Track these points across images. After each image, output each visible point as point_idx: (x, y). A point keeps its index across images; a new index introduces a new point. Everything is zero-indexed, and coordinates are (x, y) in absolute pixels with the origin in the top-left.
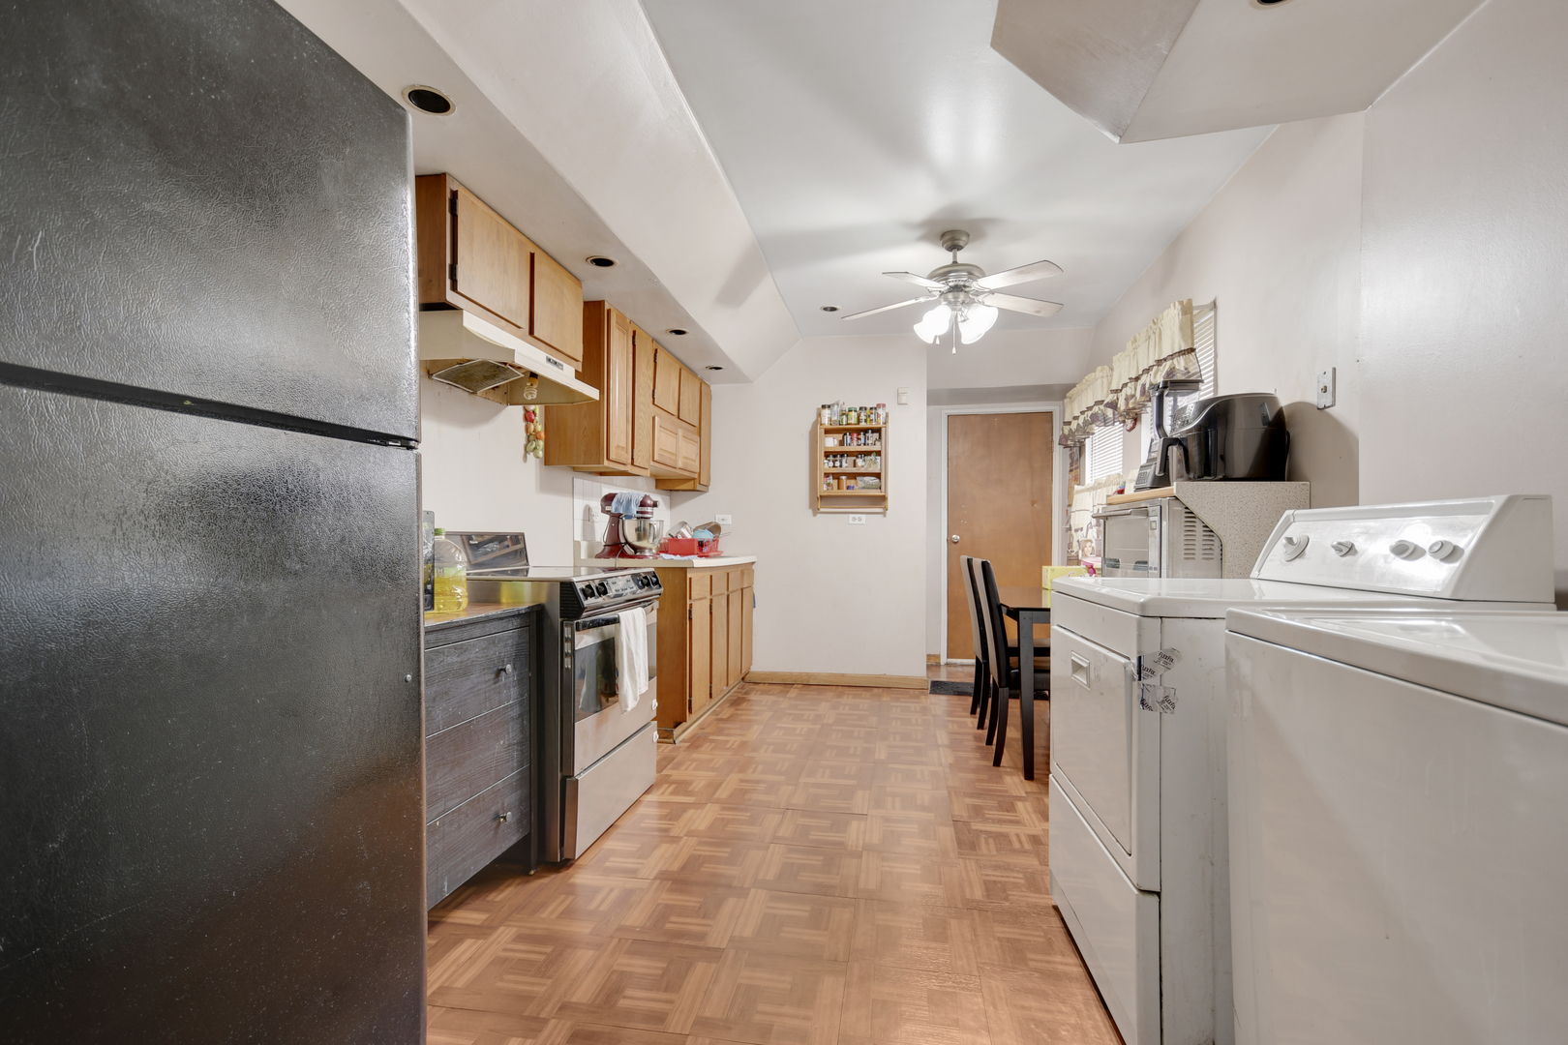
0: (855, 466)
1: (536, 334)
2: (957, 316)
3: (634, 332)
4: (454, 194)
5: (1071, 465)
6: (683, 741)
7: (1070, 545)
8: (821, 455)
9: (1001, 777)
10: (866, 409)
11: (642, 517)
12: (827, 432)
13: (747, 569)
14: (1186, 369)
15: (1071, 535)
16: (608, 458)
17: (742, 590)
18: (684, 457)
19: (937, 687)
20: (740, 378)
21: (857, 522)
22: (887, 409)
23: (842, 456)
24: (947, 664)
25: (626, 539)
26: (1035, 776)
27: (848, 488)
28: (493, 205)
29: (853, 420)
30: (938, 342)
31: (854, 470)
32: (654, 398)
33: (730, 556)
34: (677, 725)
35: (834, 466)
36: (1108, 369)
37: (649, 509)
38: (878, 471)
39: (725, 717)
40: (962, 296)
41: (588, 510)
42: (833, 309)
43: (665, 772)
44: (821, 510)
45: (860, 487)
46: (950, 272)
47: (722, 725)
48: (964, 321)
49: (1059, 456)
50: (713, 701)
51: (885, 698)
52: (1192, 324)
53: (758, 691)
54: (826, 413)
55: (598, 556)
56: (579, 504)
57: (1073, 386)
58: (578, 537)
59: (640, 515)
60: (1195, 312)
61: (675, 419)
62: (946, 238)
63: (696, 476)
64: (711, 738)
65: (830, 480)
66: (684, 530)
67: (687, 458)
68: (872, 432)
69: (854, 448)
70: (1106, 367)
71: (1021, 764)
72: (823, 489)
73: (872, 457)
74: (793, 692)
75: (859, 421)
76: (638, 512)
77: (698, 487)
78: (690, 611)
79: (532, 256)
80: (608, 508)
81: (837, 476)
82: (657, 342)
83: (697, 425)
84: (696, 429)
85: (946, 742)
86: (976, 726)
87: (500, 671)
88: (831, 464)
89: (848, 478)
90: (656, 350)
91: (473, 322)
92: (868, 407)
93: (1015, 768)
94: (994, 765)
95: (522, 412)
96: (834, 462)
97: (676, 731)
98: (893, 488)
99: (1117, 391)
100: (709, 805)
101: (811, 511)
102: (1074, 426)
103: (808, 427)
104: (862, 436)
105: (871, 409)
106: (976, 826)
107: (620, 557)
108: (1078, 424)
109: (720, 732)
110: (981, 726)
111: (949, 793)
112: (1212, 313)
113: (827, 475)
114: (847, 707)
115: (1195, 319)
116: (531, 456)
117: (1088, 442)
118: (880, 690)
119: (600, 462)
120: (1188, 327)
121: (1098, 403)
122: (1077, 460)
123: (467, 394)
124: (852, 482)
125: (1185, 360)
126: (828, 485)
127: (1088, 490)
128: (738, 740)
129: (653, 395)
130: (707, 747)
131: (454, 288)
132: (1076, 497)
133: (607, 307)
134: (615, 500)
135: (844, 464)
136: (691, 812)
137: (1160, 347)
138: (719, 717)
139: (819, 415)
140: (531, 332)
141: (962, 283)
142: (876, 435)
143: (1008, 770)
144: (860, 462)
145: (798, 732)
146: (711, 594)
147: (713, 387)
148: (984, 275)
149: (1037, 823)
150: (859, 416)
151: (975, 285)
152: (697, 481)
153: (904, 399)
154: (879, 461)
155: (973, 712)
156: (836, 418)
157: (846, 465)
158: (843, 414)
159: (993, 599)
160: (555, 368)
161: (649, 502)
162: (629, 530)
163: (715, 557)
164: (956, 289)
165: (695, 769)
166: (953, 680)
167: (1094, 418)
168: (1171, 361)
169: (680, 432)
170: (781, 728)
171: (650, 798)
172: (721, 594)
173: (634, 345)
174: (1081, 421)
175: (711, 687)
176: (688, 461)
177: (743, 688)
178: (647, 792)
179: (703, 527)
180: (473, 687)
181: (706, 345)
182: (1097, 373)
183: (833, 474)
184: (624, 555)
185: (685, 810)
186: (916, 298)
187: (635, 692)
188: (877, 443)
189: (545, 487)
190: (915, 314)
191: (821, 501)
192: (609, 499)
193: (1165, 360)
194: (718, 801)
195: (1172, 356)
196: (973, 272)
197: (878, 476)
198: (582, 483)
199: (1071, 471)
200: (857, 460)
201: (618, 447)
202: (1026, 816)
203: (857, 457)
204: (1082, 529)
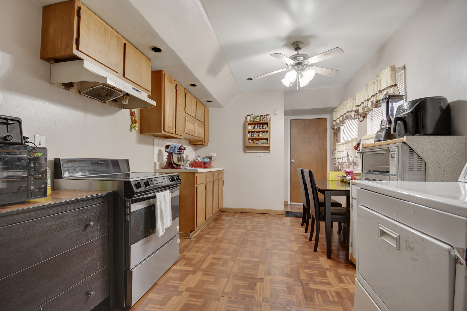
0: (259, 136)
1: (126, 76)
2: (298, 76)
3: (176, 84)
4: (80, 8)
5: (334, 136)
6: (194, 238)
7: (335, 164)
8: (247, 132)
9: (318, 258)
10: (263, 116)
11: (180, 153)
12: (249, 124)
13: (221, 172)
14: (393, 93)
15: (336, 160)
16: (164, 131)
17: (219, 180)
18: (198, 133)
19: (288, 214)
20: (219, 106)
21: (259, 156)
22: (270, 116)
23: (254, 133)
24: (290, 204)
25: (174, 162)
26: (332, 257)
27: (256, 144)
28: (102, 17)
29: (258, 120)
30: (291, 85)
31: (258, 137)
32: (185, 110)
33: (216, 167)
34: (191, 232)
35: (251, 136)
36: (352, 99)
37: (182, 151)
38: (267, 138)
39: (211, 226)
40: (301, 67)
41: (160, 151)
42: (251, 79)
43: (184, 253)
44: (247, 151)
45: (260, 143)
46: (296, 57)
47: (210, 230)
48: (301, 77)
49: (330, 133)
50: (207, 221)
51: (270, 218)
52: (395, 75)
53: (225, 215)
54: (249, 117)
55: (164, 168)
56: (156, 149)
57: (336, 108)
58: (156, 160)
59: (179, 153)
60: (396, 70)
61: (194, 119)
62: (294, 45)
63: (203, 140)
64: (205, 236)
65: (250, 141)
66: (199, 159)
67: (199, 133)
68: (265, 124)
69: (258, 130)
70: (351, 98)
71: (325, 251)
72: (248, 144)
73: (265, 133)
74: (237, 216)
75: (260, 120)
76: (178, 152)
77: (204, 144)
78: (197, 189)
79: (125, 44)
80: (167, 150)
81: (252, 140)
82: (186, 90)
83: (203, 121)
84: (203, 123)
85: (294, 239)
86: (304, 231)
87: (87, 226)
88: (250, 135)
89: (256, 140)
90: (186, 93)
91: (89, 65)
92: (263, 115)
93: (323, 252)
94: (314, 251)
95: (129, 112)
96: (251, 135)
97: (191, 234)
98: (272, 144)
99: (358, 106)
100: (198, 272)
101: (243, 152)
102: (338, 121)
103: (243, 123)
104: (261, 126)
105: (264, 116)
106: (312, 286)
107: (171, 168)
108: (340, 120)
109: (208, 233)
110: (306, 232)
111: (298, 266)
112: (403, 71)
113: (249, 139)
114: (256, 222)
115: (396, 72)
116: (133, 130)
117: (342, 127)
118: (268, 215)
119: (161, 132)
120: (394, 76)
121: (348, 112)
122: (337, 134)
123: (101, 103)
124: (258, 142)
125: (393, 89)
126: (249, 143)
127: (343, 144)
128: (215, 237)
129: (185, 109)
130: (203, 240)
131: (78, 48)
132: (337, 147)
133: (163, 73)
134: (170, 147)
135: (255, 136)
136: (190, 276)
137: (380, 85)
138: (209, 226)
139: (246, 118)
140: (124, 76)
141: (301, 62)
142: (266, 125)
143: (320, 253)
144: (260, 135)
145: (237, 233)
146: (206, 182)
147: (209, 109)
148: (309, 58)
149: (337, 284)
150: (260, 118)
151: (306, 62)
152: (204, 141)
153: (276, 113)
154: (267, 134)
155: (302, 225)
156: (252, 119)
157: (256, 136)
158: (255, 118)
159: (313, 185)
160: (137, 92)
161: (182, 148)
162: (175, 158)
163: (210, 168)
164: (298, 64)
165: (196, 252)
166: (293, 211)
167: (347, 117)
168: (386, 90)
169: (196, 124)
170: (231, 232)
171: (175, 267)
172: (211, 182)
173: (176, 89)
174: (341, 119)
175: (206, 216)
176: (200, 134)
177: (219, 214)
178: (175, 264)
179: (207, 157)
180: (68, 236)
181: (206, 93)
182: (348, 101)
183: (251, 139)
184: (173, 168)
185: (187, 275)
186: (283, 69)
187: (163, 228)
188: (266, 128)
189: (140, 142)
190: (282, 75)
191: (247, 148)
192: (167, 147)
193: (384, 90)
194: (203, 270)
195: (387, 88)
196: (305, 57)
197: (267, 139)
198: (157, 141)
199: (334, 138)
200: (260, 134)
201: (169, 126)
202: (332, 280)
203: (259, 133)
204: (340, 158)
